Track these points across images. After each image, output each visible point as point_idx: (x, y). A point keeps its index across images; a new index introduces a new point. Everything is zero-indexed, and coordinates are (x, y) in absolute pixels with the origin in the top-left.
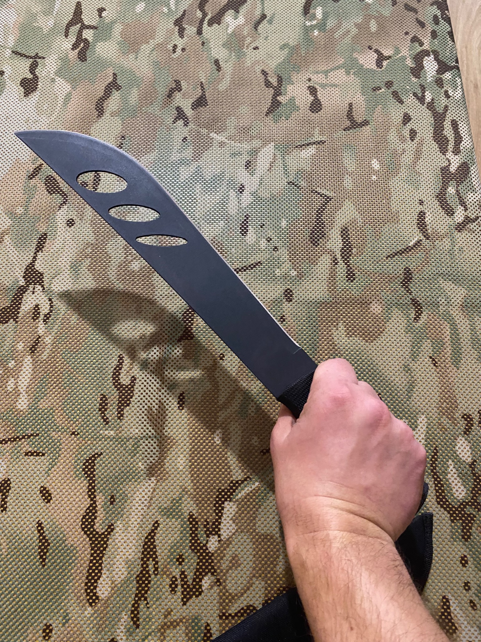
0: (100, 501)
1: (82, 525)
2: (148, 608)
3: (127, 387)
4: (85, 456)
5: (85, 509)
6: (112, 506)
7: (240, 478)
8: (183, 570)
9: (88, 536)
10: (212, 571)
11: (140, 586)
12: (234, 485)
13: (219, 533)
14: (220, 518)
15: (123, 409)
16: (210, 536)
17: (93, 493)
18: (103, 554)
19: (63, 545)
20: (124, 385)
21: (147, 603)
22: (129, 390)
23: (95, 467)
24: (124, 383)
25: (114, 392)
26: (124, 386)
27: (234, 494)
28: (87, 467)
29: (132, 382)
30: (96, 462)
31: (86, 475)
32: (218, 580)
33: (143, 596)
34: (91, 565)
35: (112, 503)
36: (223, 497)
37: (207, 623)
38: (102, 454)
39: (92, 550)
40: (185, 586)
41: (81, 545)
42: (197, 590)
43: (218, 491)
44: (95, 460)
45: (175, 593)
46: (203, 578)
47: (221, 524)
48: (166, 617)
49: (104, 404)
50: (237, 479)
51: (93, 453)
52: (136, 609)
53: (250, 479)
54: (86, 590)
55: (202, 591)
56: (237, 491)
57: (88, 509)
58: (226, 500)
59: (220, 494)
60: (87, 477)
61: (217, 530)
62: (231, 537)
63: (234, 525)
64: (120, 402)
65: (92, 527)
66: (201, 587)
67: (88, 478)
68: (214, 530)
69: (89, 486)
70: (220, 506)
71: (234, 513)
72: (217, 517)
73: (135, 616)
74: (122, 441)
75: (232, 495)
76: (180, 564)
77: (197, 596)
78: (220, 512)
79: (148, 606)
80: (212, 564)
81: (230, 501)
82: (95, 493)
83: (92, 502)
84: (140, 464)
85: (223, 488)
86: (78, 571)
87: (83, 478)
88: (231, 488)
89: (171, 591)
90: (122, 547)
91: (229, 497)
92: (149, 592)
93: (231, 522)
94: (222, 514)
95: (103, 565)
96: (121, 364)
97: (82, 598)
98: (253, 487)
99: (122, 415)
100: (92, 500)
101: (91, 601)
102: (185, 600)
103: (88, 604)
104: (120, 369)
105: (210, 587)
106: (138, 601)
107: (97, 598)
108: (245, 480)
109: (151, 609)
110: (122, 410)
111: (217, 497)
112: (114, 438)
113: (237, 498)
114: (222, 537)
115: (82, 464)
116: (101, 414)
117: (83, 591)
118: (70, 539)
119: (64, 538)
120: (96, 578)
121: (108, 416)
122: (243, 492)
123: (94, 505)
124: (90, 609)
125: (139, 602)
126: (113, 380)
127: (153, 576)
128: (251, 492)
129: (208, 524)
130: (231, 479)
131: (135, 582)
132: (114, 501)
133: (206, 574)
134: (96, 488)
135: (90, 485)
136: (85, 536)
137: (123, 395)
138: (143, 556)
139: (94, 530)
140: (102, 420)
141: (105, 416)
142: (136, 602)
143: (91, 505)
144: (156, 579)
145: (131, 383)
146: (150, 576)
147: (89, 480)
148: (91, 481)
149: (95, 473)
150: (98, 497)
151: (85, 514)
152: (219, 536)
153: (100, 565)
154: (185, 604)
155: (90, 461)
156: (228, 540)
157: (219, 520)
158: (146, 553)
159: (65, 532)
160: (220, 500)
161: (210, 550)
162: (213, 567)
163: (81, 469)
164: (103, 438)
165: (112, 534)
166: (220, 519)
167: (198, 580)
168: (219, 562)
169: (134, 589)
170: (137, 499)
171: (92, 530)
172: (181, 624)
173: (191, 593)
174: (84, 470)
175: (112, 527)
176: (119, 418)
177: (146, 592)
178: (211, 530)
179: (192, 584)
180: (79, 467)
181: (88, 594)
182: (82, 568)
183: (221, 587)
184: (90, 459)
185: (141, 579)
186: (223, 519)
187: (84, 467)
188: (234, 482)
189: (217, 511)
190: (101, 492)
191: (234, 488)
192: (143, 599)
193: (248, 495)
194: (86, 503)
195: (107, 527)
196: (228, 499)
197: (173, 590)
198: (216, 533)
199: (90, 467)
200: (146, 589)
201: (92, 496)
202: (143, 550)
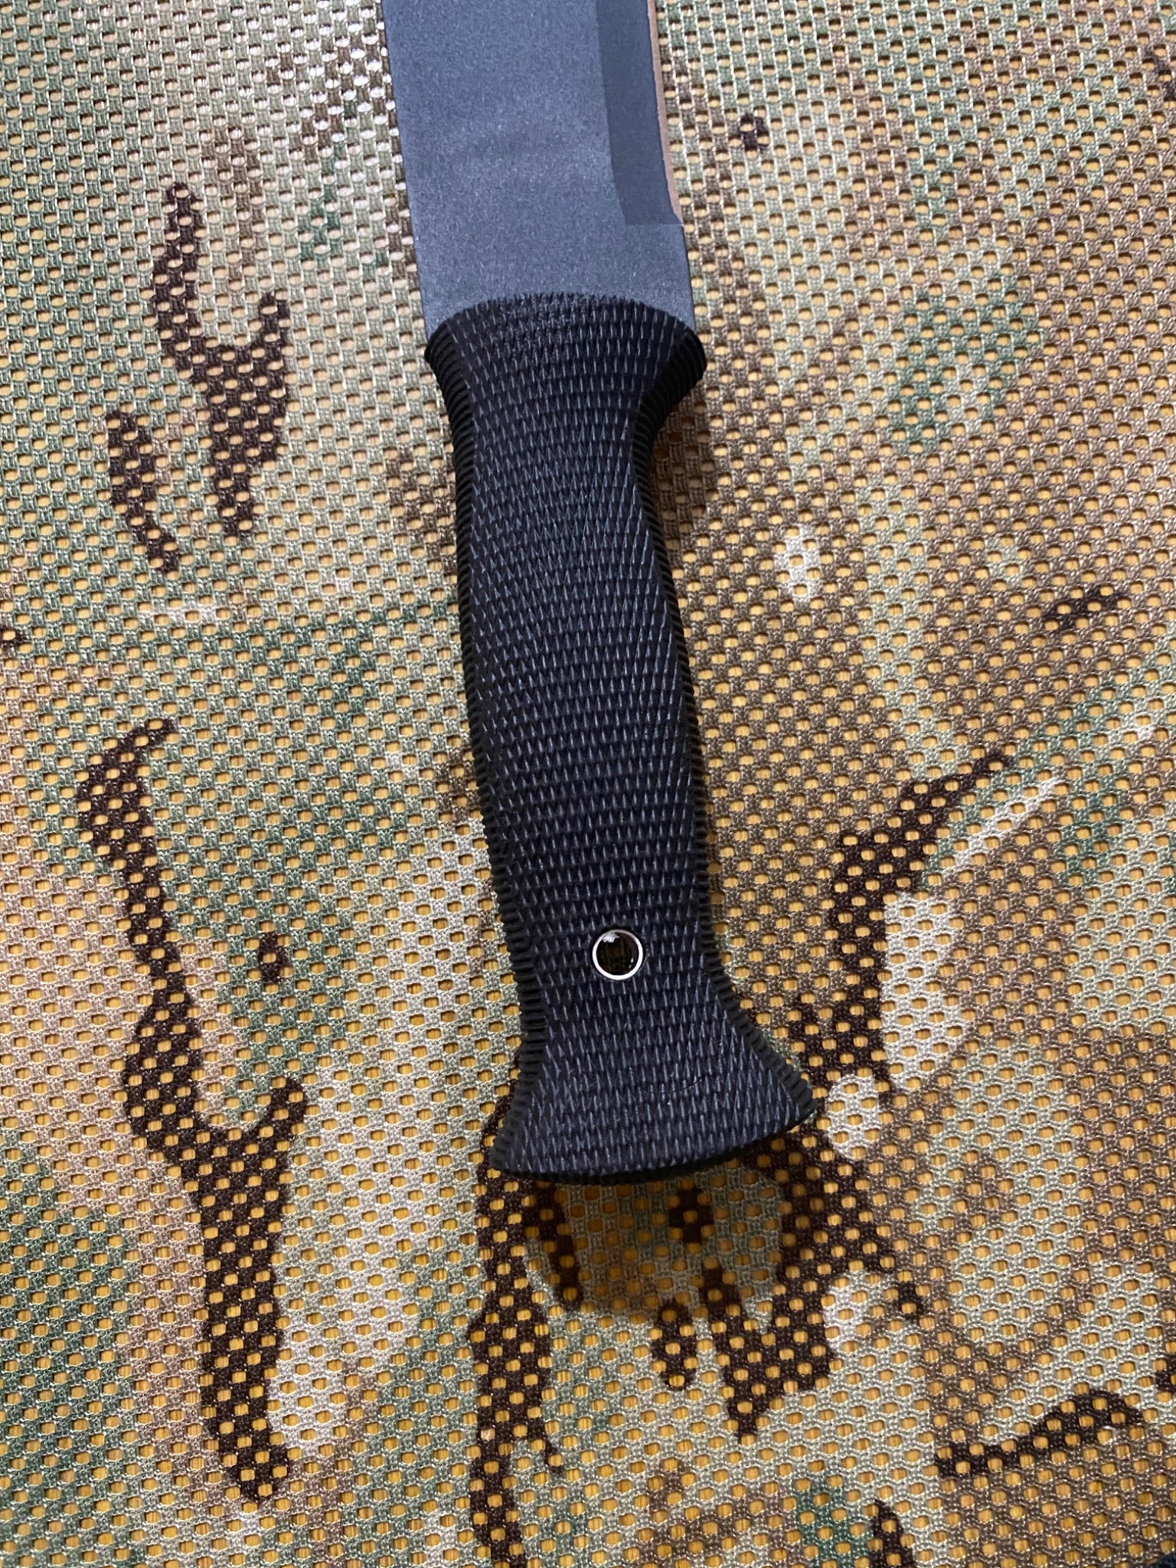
0: (201, 971)
1: (128, 1108)
2: (559, 1471)
3: (243, 358)
4: (81, 748)
5: (131, 1022)
6: (273, 990)
7: (949, 764)
8: (710, 1265)
9: (173, 1156)
10: (870, 1248)
11: (497, 1369)
12: (924, 806)
13: (877, 1056)
14: (871, 980)
15: (246, 477)
16: (833, 1076)
17: (157, 939)
18: (273, 1241)
19: (49, 1218)
20: (225, 349)
21: (550, 1450)
22: (260, 370)
23: (146, 802)
24: (223, 335)
25: (175, 391)
26: (229, 356)
27: (928, 850)
28: (100, 807)
29: (270, 326)
30: (144, 772)
31: (103, 850)
32: (907, 1292)
33: (519, 1416)
34: (217, 1298)
35: (271, 976)
36: (871, 872)
37: (879, 1504)
38: (168, 728)
39: (205, 1224)
40: (737, 1343)
41: (147, 1210)
42: (803, 1354)
43: (839, 846)
44: (138, 763)
45: (688, 1381)
46: (823, 1291)
47: (885, 1012)
48: (657, 1503)
49: (133, 465)
50: (936, 775)
51: (122, 732)
52: (494, 1484)
53: (1007, 762)
54: (213, 1426)
55: (831, 1355)
56: (941, 833)
57: (147, 1019)
58: (889, 886)
59: (853, 858)
60: (110, 859)
61: (860, 1042)
62: (947, 1071)
63: (953, 1009)
64: (220, 445)
65: (186, 1108)
66: (818, 1334)
67: (120, 864)
68: (845, 1044)
69: (129, 905)
70: (861, 918)
71: (942, 948)
72: (852, 980)
73: (497, 1518)
74: (272, 646)
75: (921, 857)
76: (692, 1235)
77: (806, 1384)
78: (866, 949)
79: (556, 1461)
80: (865, 1217)
81: (913, 890)
82: (171, 937)
83: (161, 984)
84: (393, 753)
85: (863, 827)
86: (155, 1339)
87: (90, 868)
88: (911, 822)
89: (665, 1377)
90: (367, 1193)
91: (902, 870)
92: (549, 1396)
93: (935, 995)
94: (879, 959)
95: (280, 1294)
96: (189, 236)
97: (197, 1467)
98: (1031, 801)
99: (246, 512)
100: (157, 972)
101: (248, 1475)
102: (745, 1408)
103: (234, 1494)
104: (190, 264)
105: (867, 1331)
106: (494, 1445)
107: (280, 1456)
108: (981, 769)
109: (574, 1478)
110: (243, 484)
111: (841, 875)
112: (223, 636)
113: (948, 868)
114: (898, 1077)
115: (69, 793)
116: (128, 516)
117: (195, 1434)
118: (79, 1184)
119: (48, 1186)
120: (255, 1359)
121: (167, 522)
122: (977, 837)
123: (177, 998)
124: (249, 1514)
125: (503, 1449)
126: (160, 328)
127: (556, 1315)
128: (1023, 830)
129: (809, 1016)
130: (903, 777)
131: (465, 1357)
132: (283, 962)
133: (840, 1268)
134: (169, 907)
135: (136, 896)
136: (158, 1160)
137: (233, 401)
138: (485, 1223)
139: (200, 1126)
140: (140, 550)
141: (150, 525)
142: (489, 1452)
143: (160, 1001)
144: (574, 1330)
145: (266, 331)
146: (539, 1317)
147: (127, 873)
148: (137, 878)
149: (148, 832)
150: (188, 956)
151: (135, 1049)
152: (881, 1073)
153: (266, 1292)
154: (747, 1427)
155: (113, 774)
156: (930, 1086)
157: (870, 994)
158: (498, 1205)
159: (47, 1155)
160: (857, 888)
161: (843, 1147)
162: (868, 1232)
163: (70, 823)
164: (161, 643)
165: (300, 1130)
166: (875, 984)
167: (797, 1305)
168: (897, 1200)
169: (470, 1390)
170: (409, 936)
171: (186, 1123)
172: (741, 1525)
173: (774, 1372)
174: (86, 823)
175: (295, 1098)
176: (231, 530)
177: (534, 1398)
178: (830, 1045)
179: (772, 1328)
180: (54, 810)
181: (227, 1445)
182: (169, 1322)
183: (928, 1324)
184: (110, 760)
185: (494, 1336)
186: (888, 984)
187: (86, 807)
188: (921, 789)
189: (848, 949)
190: (200, 925)
191: (926, 820)
192: (520, 1431)
193: (1009, 845)
194: (129, 991)
195: (265, 1102)
196: (901, 883)
197: (675, 1367)
198: (863, 1060)
199: (115, 804)
200: (532, 1380)
201: (158, 954)
202: (483, 1191)
